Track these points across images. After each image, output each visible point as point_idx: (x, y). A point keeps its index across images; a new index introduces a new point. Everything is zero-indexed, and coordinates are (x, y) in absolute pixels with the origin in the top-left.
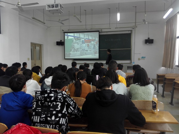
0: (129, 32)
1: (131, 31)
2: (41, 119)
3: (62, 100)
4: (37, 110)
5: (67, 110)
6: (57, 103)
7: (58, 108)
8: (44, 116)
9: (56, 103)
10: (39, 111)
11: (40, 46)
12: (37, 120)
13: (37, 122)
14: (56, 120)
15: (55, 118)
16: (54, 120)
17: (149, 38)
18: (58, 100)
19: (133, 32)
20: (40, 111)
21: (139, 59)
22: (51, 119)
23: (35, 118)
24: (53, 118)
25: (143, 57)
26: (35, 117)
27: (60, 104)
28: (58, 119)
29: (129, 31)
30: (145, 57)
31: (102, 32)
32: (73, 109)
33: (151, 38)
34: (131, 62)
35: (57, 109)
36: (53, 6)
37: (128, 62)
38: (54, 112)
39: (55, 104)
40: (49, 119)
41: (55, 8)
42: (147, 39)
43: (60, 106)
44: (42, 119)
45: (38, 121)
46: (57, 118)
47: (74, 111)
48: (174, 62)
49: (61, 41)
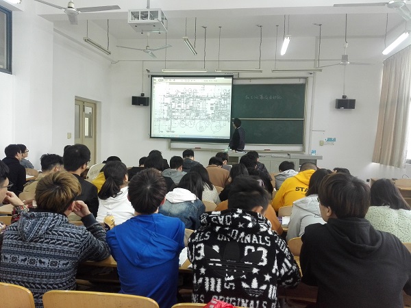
0: (302, 81)
1: (306, 78)
2: (225, 284)
3: (268, 243)
4: (212, 264)
5: (280, 267)
6: (259, 249)
7: (262, 261)
8: (232, 278)
9: (256, 249)
10: (217, 265)
11: (94, 105)
12: (215, 288)
13: (215, 293)
14: (261, 288)
15: (260, 285)
16: (256, 289)
17: (344, 97)
18: (261, 243)
19: (310, 80)
20: (220, 265)
21: (321, 144)
22: (250, 286)
23: (210, 284)
24: (255, 284)
25: (329, 140)
26: (207, 279)
27: (265, 252)
28: (264, 287)
29: (300, 78)
30: (335, 140)
31: (239, 79)
32: (290, 265)
33: (349, 97)
34: (304, 150)
35: (260, 264)
36: (144, 15)
37: (297, 148)
38: (255, 271)
39: (253, 251)
40: (245, 285)
41: (148, 21)
42: (341, 98)
43: (266, 255)
44: (227, 285)
45: (219, 290)
46: (262, 285)
47: (292, 268)
48: (405, 153)
49: (143, 95)
